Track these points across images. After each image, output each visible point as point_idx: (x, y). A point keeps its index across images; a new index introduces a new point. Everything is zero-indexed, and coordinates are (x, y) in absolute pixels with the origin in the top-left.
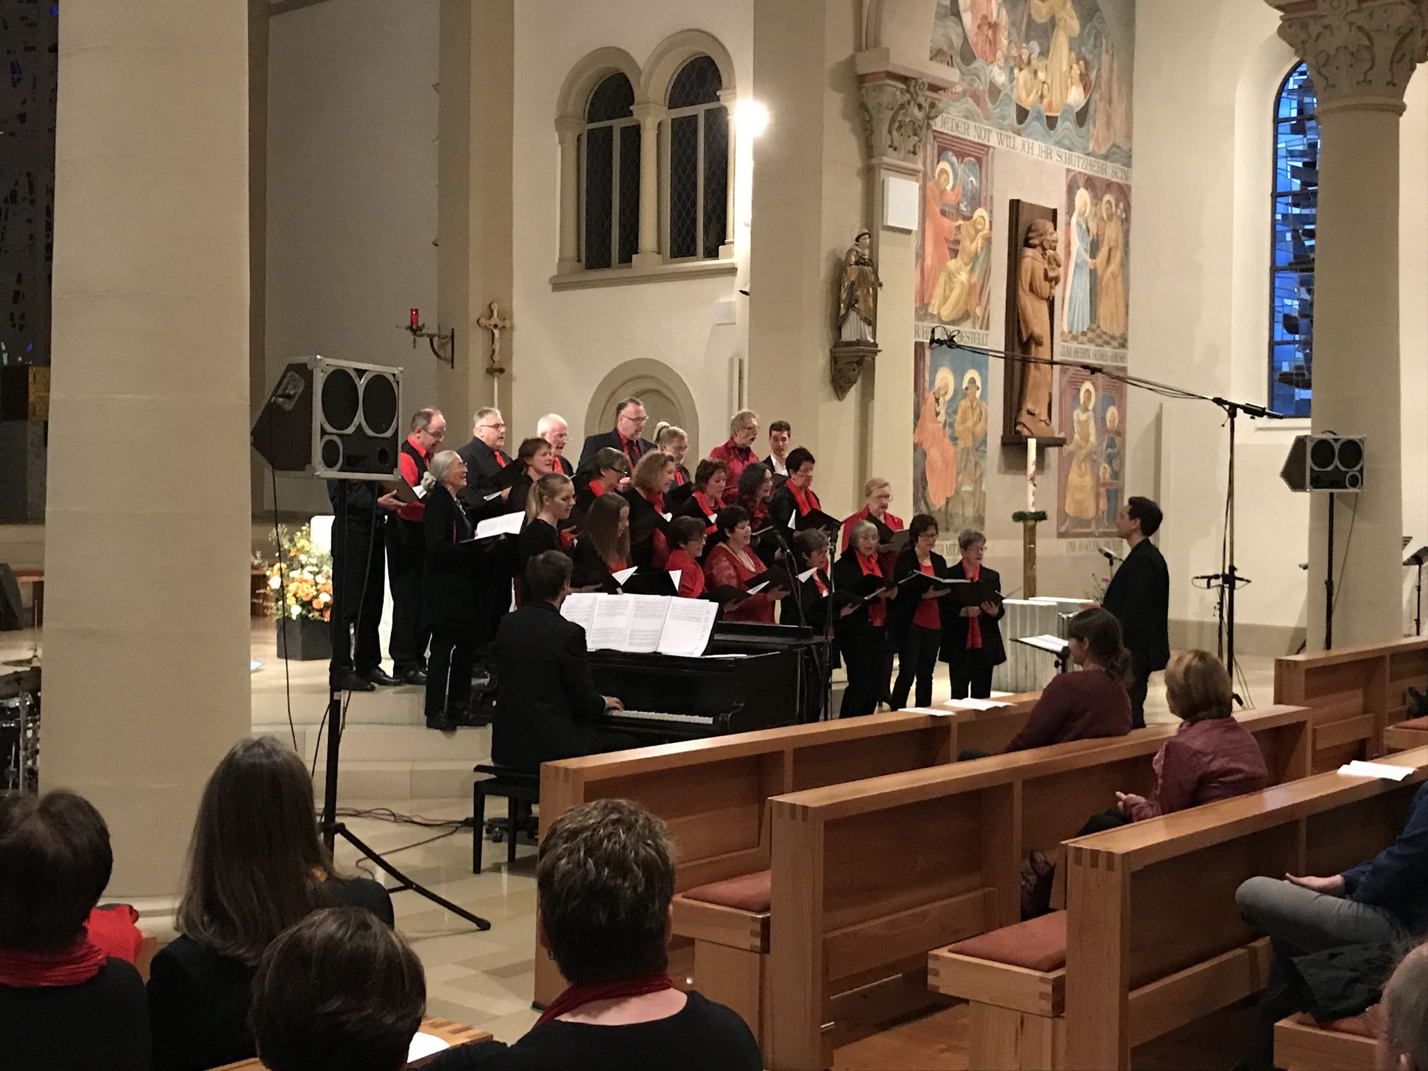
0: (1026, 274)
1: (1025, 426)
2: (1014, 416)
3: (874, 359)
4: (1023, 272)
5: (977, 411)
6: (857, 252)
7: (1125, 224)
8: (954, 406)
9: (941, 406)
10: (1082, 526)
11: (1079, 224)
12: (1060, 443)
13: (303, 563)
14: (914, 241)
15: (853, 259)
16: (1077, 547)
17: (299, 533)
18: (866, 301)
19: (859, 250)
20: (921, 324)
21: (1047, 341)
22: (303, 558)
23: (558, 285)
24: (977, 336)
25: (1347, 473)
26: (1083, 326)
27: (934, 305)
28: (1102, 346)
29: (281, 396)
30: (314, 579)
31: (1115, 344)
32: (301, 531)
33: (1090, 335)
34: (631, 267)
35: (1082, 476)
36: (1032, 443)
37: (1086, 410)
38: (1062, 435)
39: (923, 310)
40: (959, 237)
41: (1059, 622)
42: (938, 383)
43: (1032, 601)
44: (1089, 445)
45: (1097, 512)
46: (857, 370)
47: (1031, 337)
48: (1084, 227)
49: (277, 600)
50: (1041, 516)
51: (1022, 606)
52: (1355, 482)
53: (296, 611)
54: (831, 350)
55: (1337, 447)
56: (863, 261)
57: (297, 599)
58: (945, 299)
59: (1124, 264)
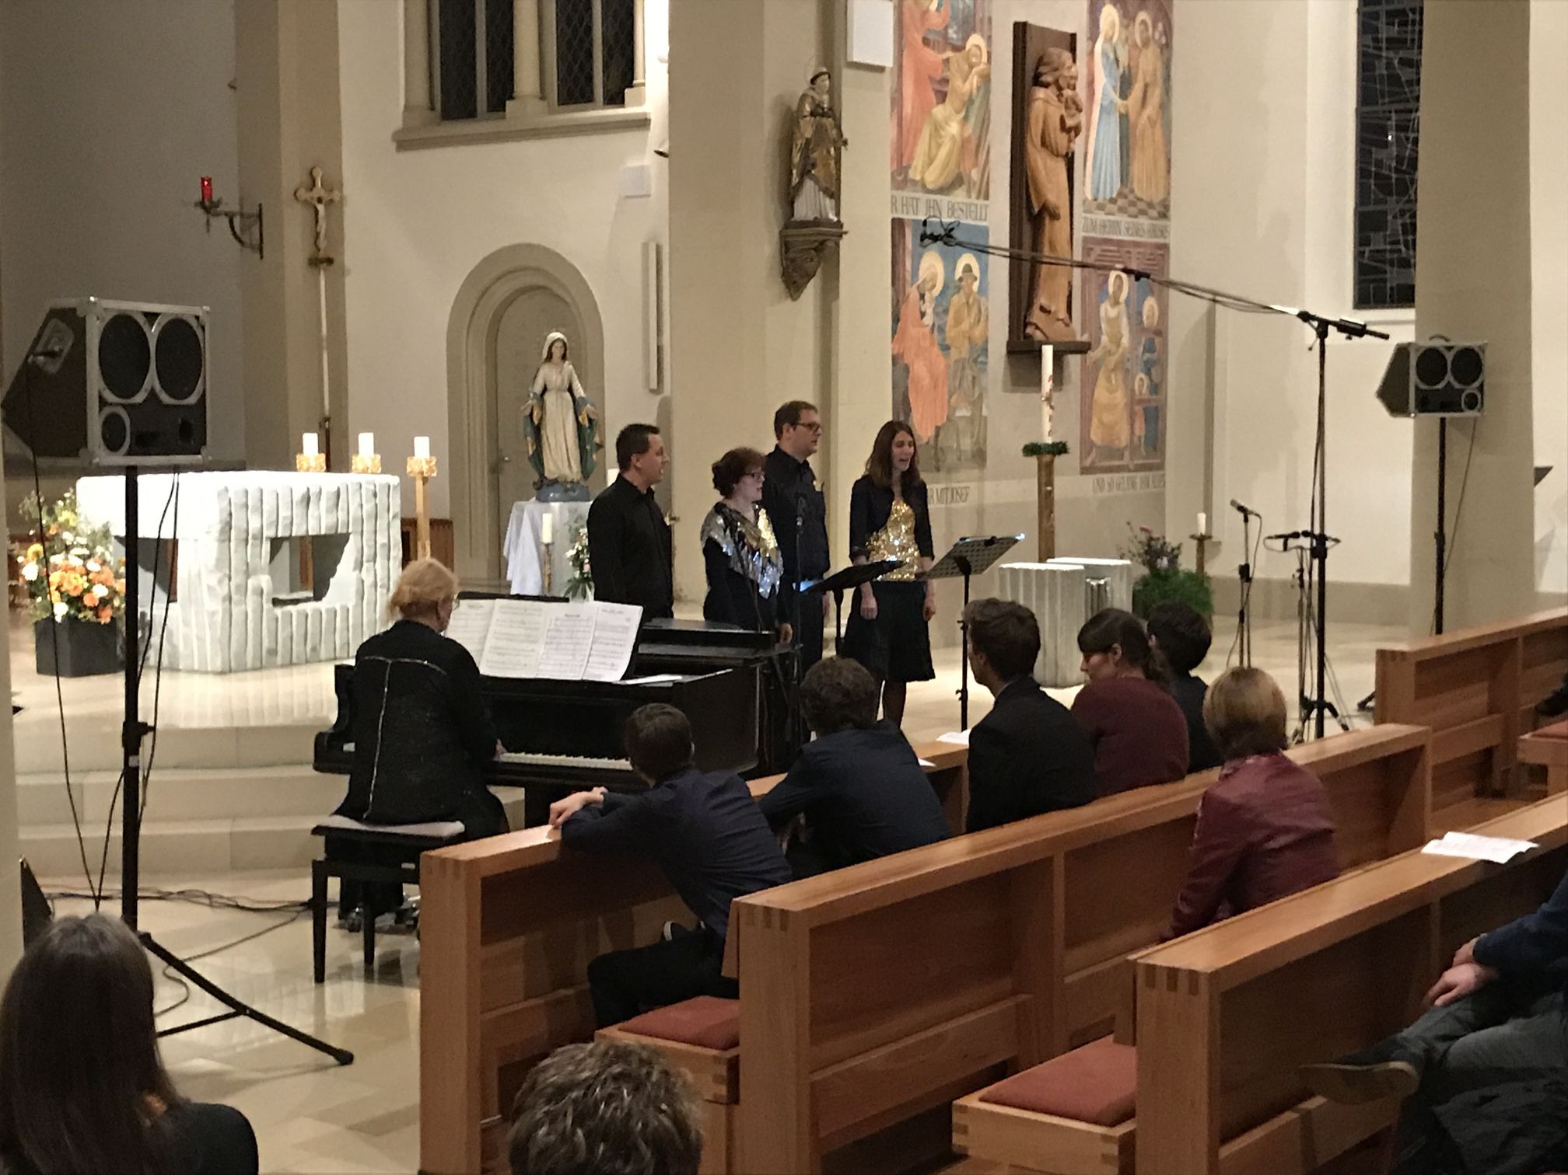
0: (1037, 122)
1: (1037, 328)
2: (1023, 313)
3: (838, 245)
4: (1033, 121)
5: (975, 310)
6: (812, 97)
7: (1165, 51)
8: (944, 304)
9: (927, 304)
10: (1112, 458)
11: (1105, 54)
12: (1083, 349)
13: (68, 543)
14: (887, 81)
15: (808, 108)
16: (1106, 486)
17: (60, 503)
18: (826, 165)
19: (817, 97)
20: (899, 194)
21: (1064, 212)
22: (68, 537)
23: (405, 142)
24: (973, 208)
25: (1463, 391)
26: (1112, 192)
27: (916, 168)
28: (1136, 217)
29: (41, 354)
30: (84, 566)
31: (1154, 213)
32: (64, 499)
33: (1120, 202)
34: (504, 118)
35: (1111, 391)
36: (1048, 351)
37: (1116, 303)
38: (1085, 338)
39: (901, 177)
40: (947, 74)
41: (1086, 593)
42: (923, 273)
43: (1051, 565)
44: (1121, 350)
45: (1132, 440)
46: (816, 260)
47: (1045, 208)
48: (1112, 56)
49: (33, 596)
50: (1060, 449)
51: (1038, 571)
52: (1473, 403)
53: (61, 610)
54: (780, 232)
55: (1449, 357)
56: (820, 111)
57: (61, 593)
58: (931, 161)
59: (1165, 106)
